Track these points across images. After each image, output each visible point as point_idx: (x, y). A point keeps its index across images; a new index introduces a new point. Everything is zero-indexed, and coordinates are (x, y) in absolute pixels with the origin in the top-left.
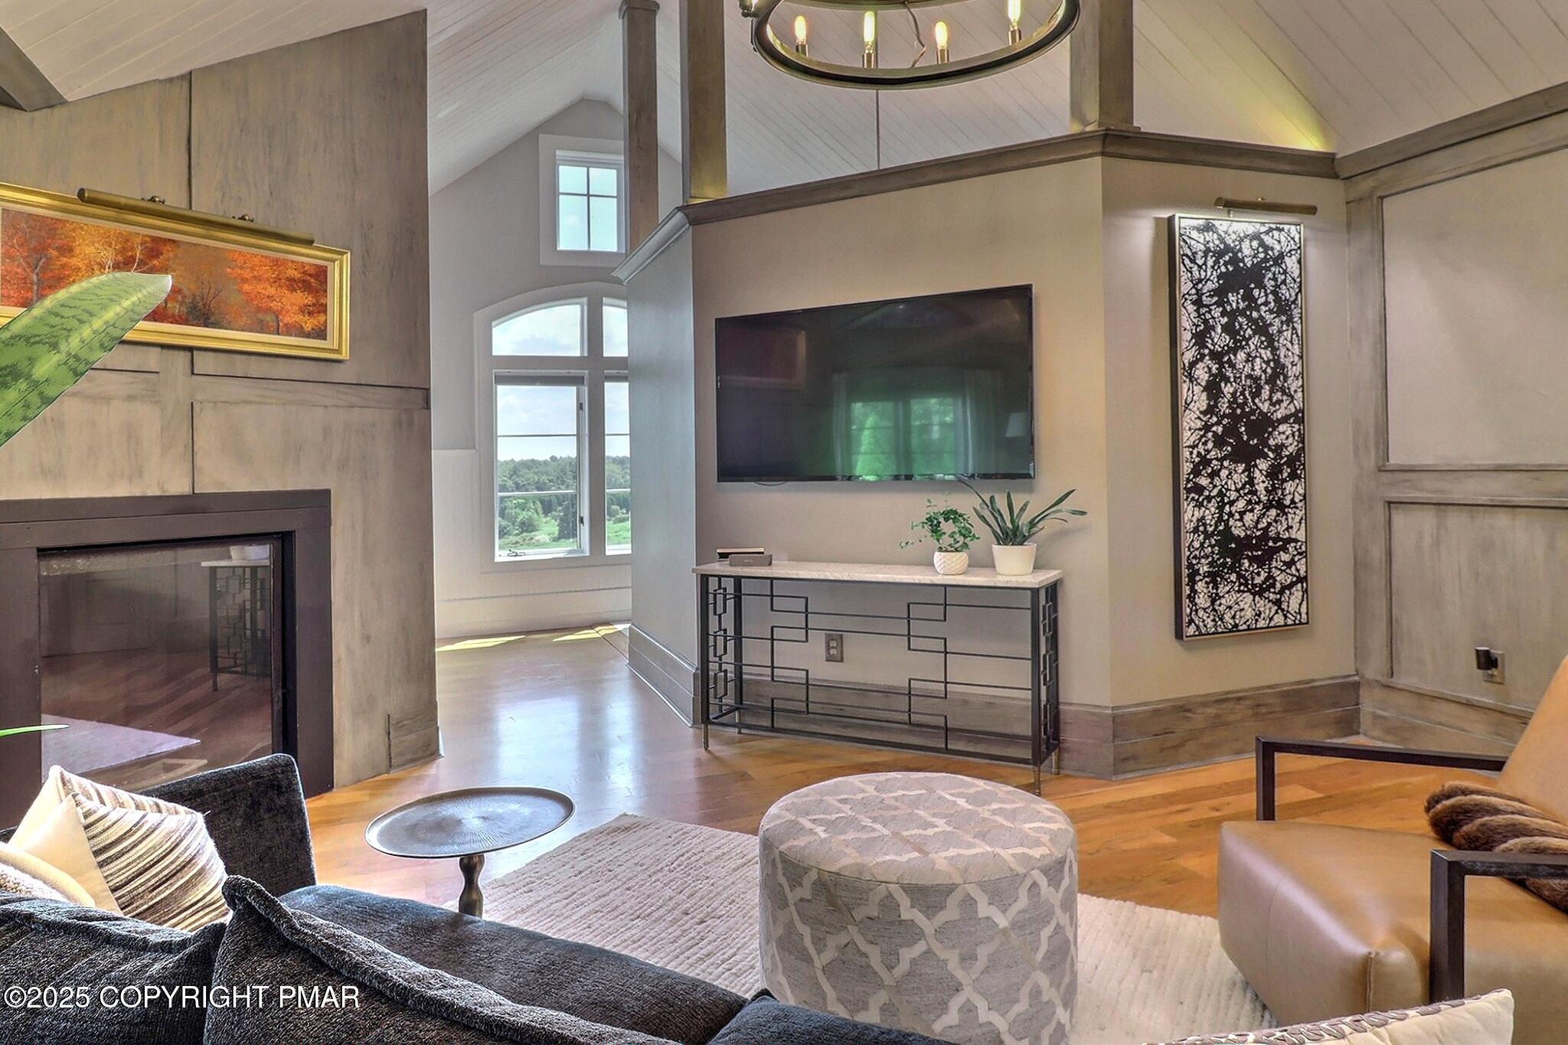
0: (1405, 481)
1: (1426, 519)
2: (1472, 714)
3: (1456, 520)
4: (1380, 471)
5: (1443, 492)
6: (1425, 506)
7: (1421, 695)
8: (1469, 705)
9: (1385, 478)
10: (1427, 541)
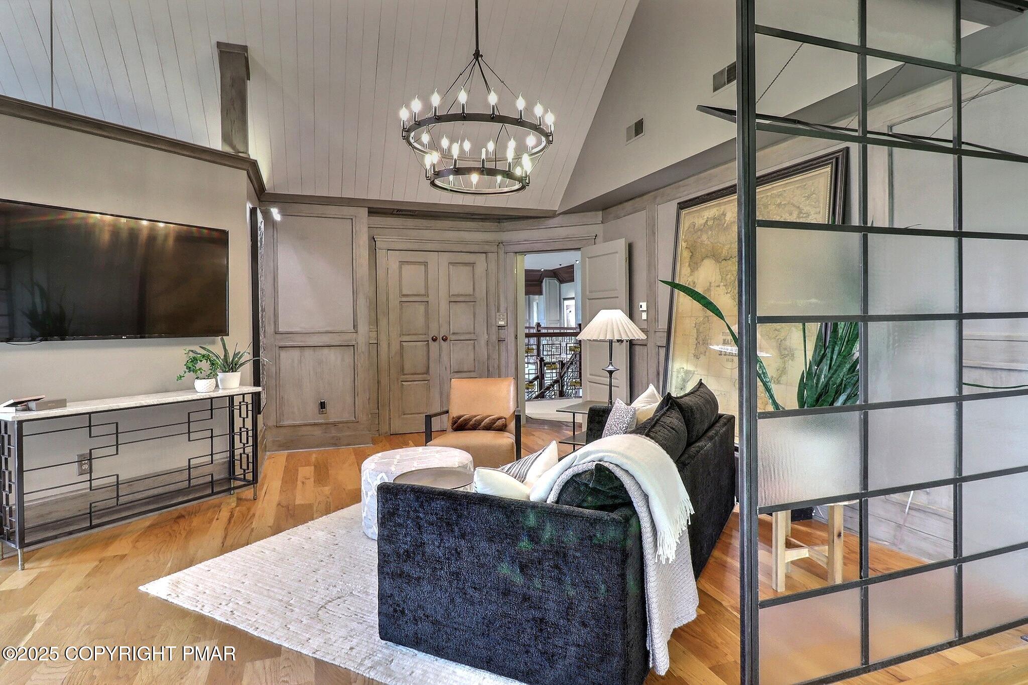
0: (287, 338)
1: (296, 353)
2: (316, 428)
3: (308, 353)
4: (276, 333)
5: (305, 342)
6: (295, 348)
7: (294, 426)
8: (315, 425)
9: (278, 336)
10: (296, 362)
